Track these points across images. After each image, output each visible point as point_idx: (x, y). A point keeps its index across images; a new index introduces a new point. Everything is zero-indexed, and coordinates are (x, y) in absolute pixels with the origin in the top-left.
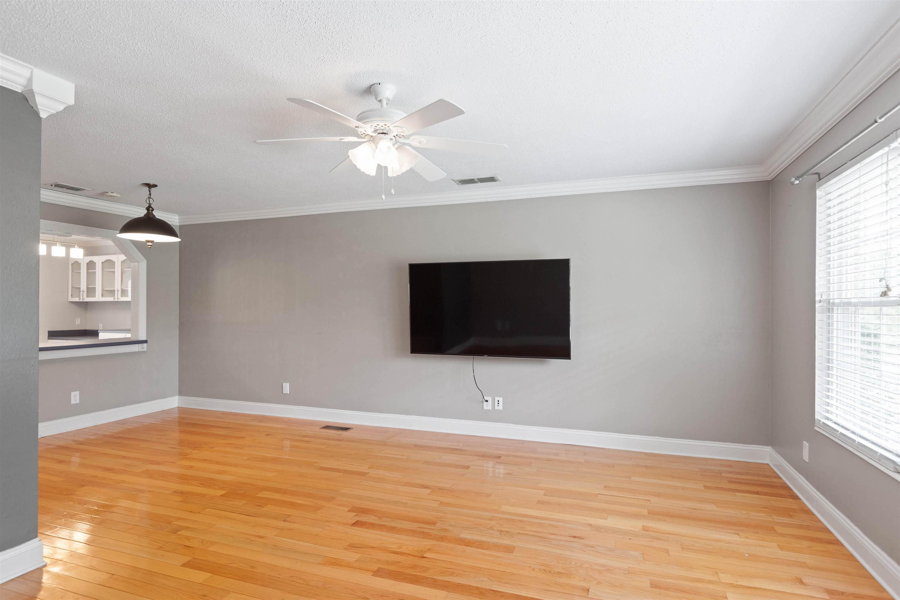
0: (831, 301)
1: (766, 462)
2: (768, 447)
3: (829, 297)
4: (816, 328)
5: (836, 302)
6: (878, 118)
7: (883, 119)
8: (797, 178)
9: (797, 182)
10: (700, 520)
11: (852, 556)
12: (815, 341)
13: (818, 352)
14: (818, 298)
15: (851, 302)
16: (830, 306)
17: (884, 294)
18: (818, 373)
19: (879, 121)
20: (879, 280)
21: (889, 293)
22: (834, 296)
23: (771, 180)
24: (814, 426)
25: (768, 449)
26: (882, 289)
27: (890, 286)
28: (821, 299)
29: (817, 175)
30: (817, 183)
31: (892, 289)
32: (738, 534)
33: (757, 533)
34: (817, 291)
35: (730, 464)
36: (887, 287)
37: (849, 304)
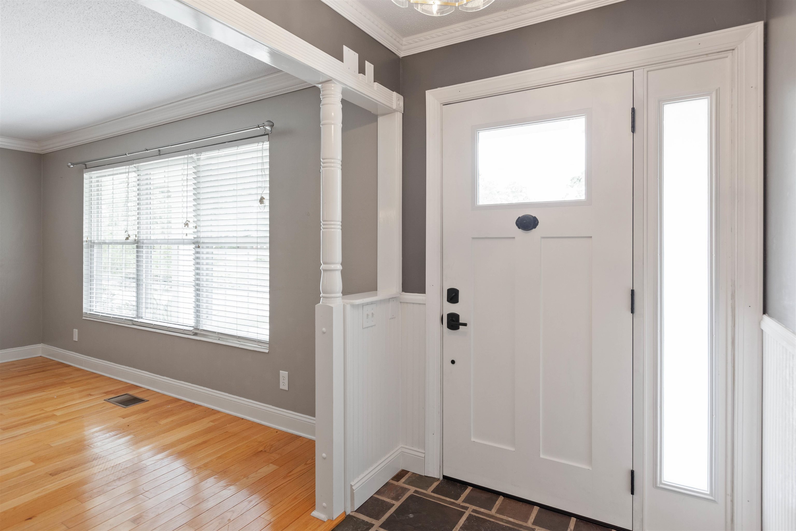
0: (92, 241)
1: (39, 355)
2: (41, 344)
3: (91, 238)
4: (84, 257)
5: (96, 242)
6: (127, 153)
7: (129, 155)
8: (73, 164)
9: (72, 166)
10: (13, 394)
11: (110, 378)
12: (83, 265)
13: (85, 272)
14: (85, 239)
15: (106, 242)
16: (92, 244)
17: (127, 239)
18: (84, 284)
19: (128, 155)
20: (125, 231)
21: (129, 238)
22: (94, 239)
23: (43, 154)
24: (83, 317)
25: (41, 346)
26: (126, 236)
27: (130, 235)
28: (87, 240)
29: (84, 165)
30: (84, 169)
31: (131, 236)
32: (44, 391)
33: (55, 387)
34: (84, 235)
35: (12, 364)
36: (129, 235)
37: (105, 243)
